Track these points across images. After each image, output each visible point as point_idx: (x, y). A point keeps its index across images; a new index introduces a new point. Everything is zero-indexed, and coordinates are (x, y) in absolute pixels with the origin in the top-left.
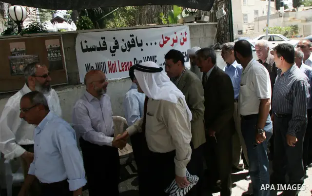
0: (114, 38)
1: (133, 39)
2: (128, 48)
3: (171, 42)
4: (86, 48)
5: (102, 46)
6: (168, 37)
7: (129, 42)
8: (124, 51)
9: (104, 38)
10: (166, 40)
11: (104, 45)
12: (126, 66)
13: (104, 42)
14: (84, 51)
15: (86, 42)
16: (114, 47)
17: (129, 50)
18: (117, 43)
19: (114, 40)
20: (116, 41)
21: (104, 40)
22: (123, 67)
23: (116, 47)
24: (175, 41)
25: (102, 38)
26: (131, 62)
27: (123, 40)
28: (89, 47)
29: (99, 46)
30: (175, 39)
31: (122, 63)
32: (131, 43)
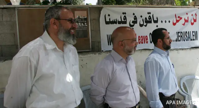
0: (134, 14)
1: (150, 16)
2: (145, 24)
3: (182, 21)
4: (109, 21)
5: (123, 20)
6: (181, 17)
7: (146, 18)
8: (141, 25)
9: (125, 13)
10: (179, 19)
11: (124, 19)
12: (142, 39)
13: (125, 16)
14: (107, 23)
15: (109, 15)
16: (133, 22)
17: (146, 26)
18: (135, 18)
19: (134, 16)
20: (135, 16)
21: (124, 15)
22: (139, 40)
23: (135, 22)
24: (186, 21)
25: (123, 13)
26: (147, 36)
27: (141, 16)
28: (111, 20)
29: (120, 20)
30: (186, 19)
31: (139, 37)
32: (148, 20)
